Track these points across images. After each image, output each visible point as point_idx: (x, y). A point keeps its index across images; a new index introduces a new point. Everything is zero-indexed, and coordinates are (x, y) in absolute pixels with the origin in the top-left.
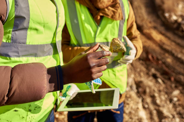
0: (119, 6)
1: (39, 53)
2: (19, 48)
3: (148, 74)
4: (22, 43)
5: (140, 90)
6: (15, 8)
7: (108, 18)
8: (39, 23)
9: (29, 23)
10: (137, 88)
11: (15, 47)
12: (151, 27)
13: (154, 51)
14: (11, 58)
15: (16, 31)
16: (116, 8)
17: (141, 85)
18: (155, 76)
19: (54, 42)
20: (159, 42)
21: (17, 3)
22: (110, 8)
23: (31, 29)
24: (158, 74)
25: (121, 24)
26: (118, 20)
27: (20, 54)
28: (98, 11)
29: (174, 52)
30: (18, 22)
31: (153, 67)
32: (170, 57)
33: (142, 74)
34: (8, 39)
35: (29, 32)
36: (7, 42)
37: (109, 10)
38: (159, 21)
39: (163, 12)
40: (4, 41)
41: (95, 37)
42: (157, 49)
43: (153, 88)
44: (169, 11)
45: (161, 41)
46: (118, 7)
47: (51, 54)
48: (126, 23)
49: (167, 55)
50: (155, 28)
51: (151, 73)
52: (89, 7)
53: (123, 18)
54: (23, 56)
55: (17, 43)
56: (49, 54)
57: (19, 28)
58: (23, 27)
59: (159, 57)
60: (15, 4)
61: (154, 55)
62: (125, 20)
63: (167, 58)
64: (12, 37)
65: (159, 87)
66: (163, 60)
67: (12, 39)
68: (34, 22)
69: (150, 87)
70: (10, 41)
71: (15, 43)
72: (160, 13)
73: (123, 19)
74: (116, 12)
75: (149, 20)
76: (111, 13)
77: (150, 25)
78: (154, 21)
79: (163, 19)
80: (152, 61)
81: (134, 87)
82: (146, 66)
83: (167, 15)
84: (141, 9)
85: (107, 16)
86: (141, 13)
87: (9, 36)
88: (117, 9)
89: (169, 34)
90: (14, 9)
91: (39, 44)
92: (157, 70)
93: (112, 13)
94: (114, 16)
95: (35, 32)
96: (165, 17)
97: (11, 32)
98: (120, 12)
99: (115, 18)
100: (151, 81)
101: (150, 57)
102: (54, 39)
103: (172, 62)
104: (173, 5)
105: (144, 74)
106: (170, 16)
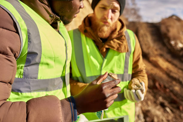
0: (124, 38)
1: (50, 87)
2: (31, 84)
3: (155, 102)
4: (34, 78)
5: (148, 119)
6: (29, 44)
7: (114, 50)
8: (50, 58)
9: (40, 58)
10: (145, 118)
11: (26, 82)
12: (157, 55)
13: (161, 78)
14: (22, 93)
15: (28, 66)
16: (121, 41)
17: (149, 115)
18: (163, 105)
19: (64, 75)
20: (166, 70)
21: (30, 40)
22: (115, 40)
23: (42, 63)
24: (166, 103)
25: (127, 56)
26: (124, 52)
27: (31, 89)
28: (103, 44)
29: (181, 79)
30: (30, 58)
31: (160, 95)
32: (178, 85)
33: (149, 103)
34: (20, 74)
35: (40, 67)
36: (19, 77)
37: (114, 42)
38: (165, 49)
39: (169, 40)
40: (17, 76)
41: (101, 70)
42: (164, 77)
43: (161, 117)
44: (175, 39)
45: (167, 68)
46: (124, 40)
47: (61, 88)
48: (132, 56)
49: (174, 83)
50: (161, 56)
51: (158, 102)
52: (94, 40)
53: (129, 50)
54: (34, 91)
55: (29, 78)
56: (59, 88)
57: (32, 63)
58: (35, 63)
59: (167, 86)
60: (28, 41)
61: (161, 83)
62: (130, 52)
63: (175, 86)
64: (24, 73)
65: (168, 117)
66: (171, 89)
67: (24, 74)
68: (45, 58)
69: (158, 117)
70: (22, 76)
71: (26, 78)
72: (165, 40)
73: (128, 52)
74: (122, 45)
75: (155, 47)
76: (116, 45)
77: (156, 53)
78: (160, 49)
79: (169, 47)
80: (160, 89)
81: (142, 116)
82: (153, 94)
83: (173, 43)
84: (146, 36)
85: (112, 49)
86: (147, 41)
87: (21, 72)
88: (123, 41)
89: (176, 62)
90: (27, 45)
91: (50, 78)
92: (164, 98)
93: (118, 46)
94: (120, 49)
95: (47, 66)
96: (171, 45)
97: (23, 67)
98: (126, 44)
99: (120, 50)
100: (159, 110)
101: (157, 85)
102: (64, 72)
103: (180, 90)
104: (179, 33)
105: (151, 103)
106: (176, 44)
